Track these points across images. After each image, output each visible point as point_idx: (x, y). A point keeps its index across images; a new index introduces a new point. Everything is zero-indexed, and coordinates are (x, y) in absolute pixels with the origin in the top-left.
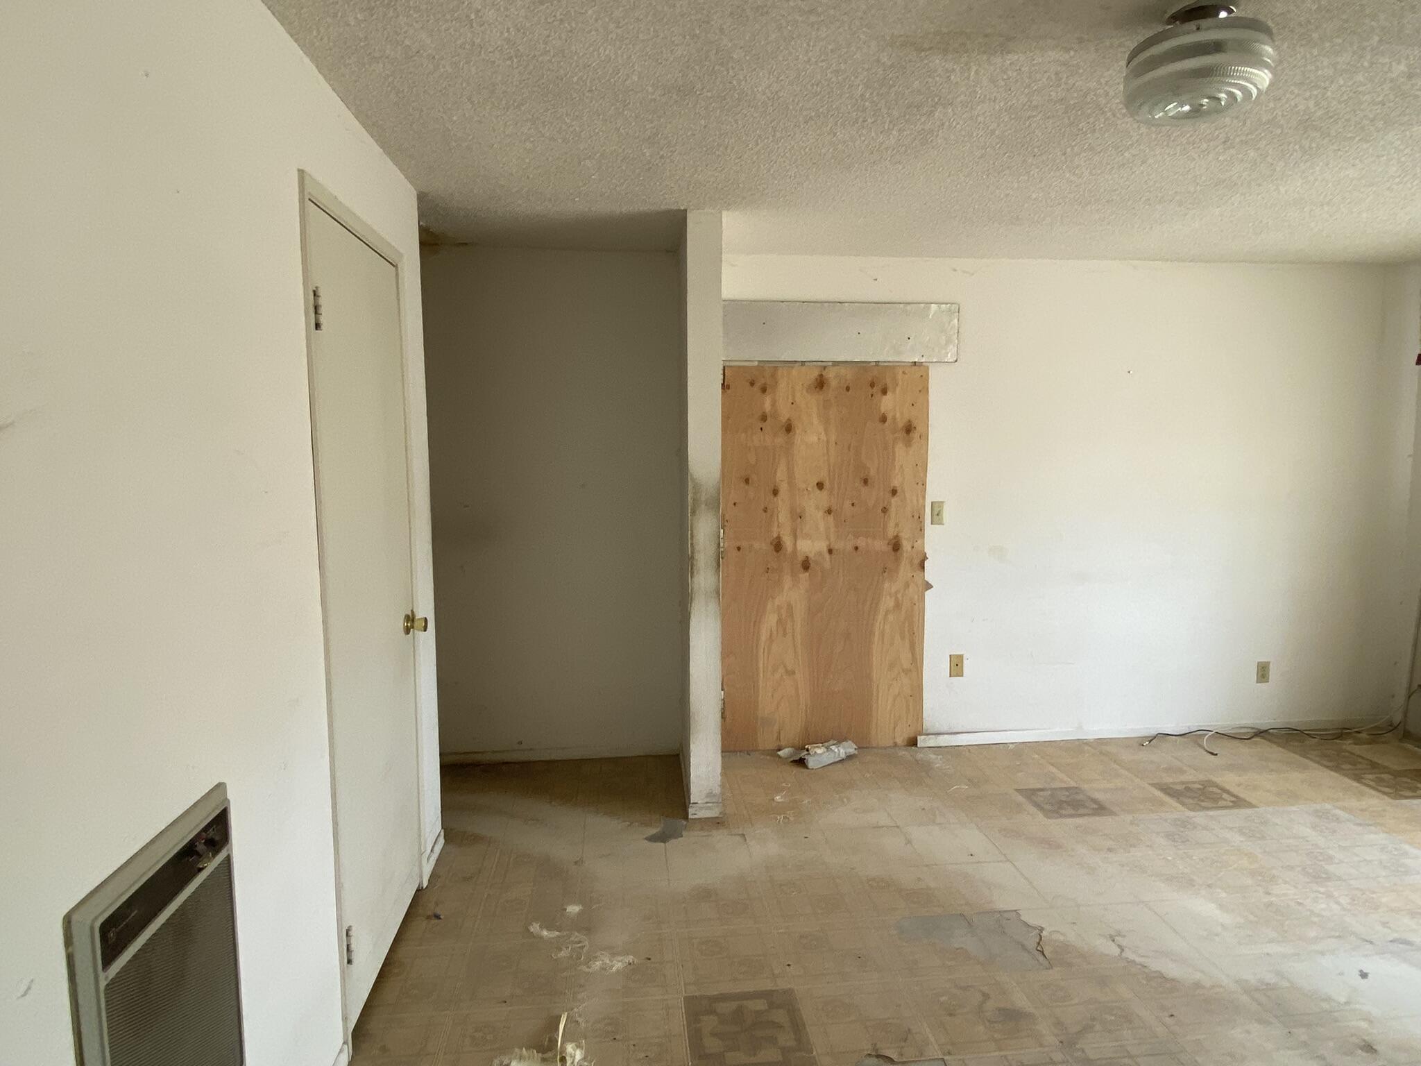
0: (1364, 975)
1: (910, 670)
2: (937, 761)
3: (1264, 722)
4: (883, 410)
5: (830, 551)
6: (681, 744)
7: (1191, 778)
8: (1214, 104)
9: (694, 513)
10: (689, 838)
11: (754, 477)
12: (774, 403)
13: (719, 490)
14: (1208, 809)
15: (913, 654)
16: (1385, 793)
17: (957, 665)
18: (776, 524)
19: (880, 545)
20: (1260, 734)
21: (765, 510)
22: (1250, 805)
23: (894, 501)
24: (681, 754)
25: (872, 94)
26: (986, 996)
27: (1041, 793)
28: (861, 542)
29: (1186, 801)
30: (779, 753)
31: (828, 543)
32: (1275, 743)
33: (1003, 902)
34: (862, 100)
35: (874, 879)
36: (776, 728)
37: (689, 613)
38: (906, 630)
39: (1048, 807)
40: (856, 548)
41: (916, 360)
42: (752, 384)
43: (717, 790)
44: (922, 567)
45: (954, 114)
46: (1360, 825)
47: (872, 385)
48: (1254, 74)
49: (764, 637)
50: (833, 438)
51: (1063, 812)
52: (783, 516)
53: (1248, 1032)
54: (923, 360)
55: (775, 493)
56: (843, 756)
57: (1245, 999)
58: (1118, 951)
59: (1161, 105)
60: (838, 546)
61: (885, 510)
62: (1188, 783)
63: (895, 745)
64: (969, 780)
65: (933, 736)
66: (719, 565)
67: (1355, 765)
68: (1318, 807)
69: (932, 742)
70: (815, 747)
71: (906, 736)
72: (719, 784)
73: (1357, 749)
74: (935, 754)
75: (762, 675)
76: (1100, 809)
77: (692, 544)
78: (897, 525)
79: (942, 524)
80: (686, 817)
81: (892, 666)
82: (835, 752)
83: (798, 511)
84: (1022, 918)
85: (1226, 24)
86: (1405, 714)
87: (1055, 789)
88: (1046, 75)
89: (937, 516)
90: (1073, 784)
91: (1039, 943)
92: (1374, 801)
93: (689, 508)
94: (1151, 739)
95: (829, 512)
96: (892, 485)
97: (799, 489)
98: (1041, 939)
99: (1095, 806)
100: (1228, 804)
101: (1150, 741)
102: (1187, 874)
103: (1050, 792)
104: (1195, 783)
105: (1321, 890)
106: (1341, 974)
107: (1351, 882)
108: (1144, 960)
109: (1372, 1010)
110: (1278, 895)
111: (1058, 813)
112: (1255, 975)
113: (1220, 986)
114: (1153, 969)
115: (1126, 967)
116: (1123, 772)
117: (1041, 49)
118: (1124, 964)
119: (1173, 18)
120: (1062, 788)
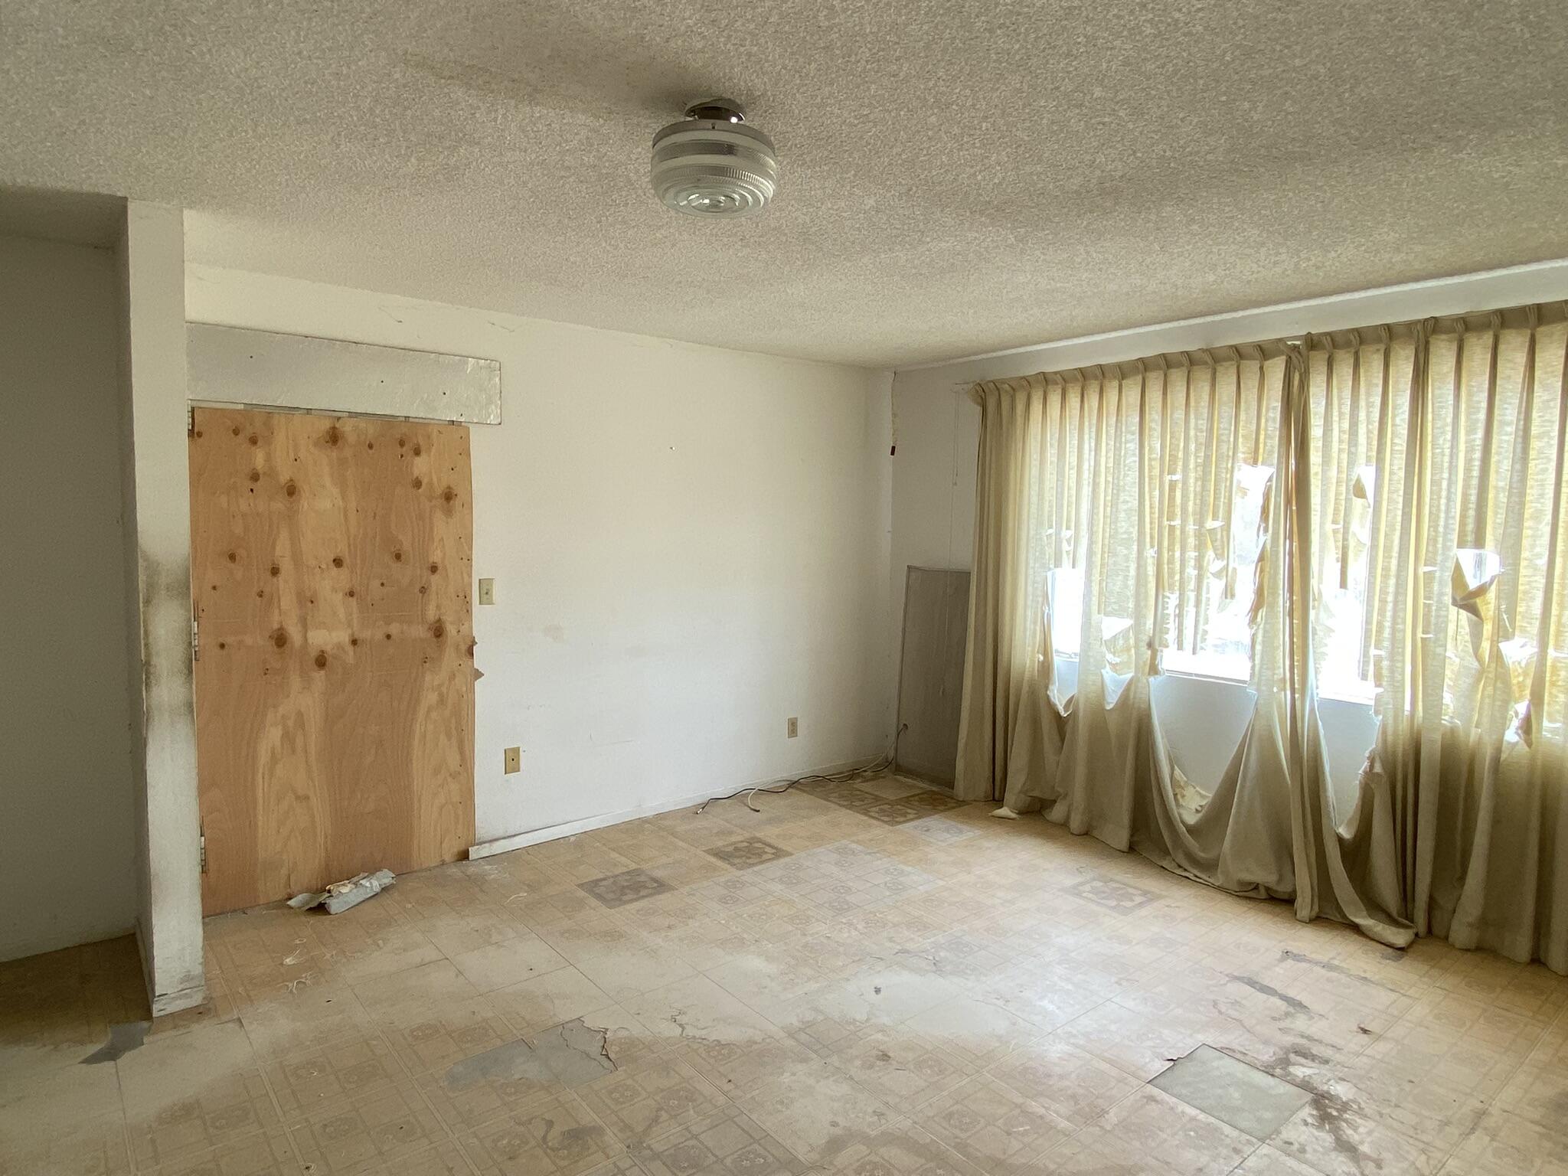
0: (877, 991)
1: (459, 773)
2: (491, 871)
3: (795, 774)
4: (416, 473)
5: (354, 642)
6: (138, 919)
7: (740, 838)
8: (730, 204)
9: (147, 602)
10: (154, 1045)
11: (241, 553)
12: (268, 458)
13: (188, 569)
14: (753, 865)
15: (462, 752)
16: (886, 822)
17: (513, 760)
18: (276, 612)
19: (420, 632)
20: (793, 784)
21: (261, 595)
22: (787, 854)
23: (435, 579)
24: (138, 932)
25: (383, 111)
26: (550, 1124)
27: (604, 883)
28: (394, 629)
29: (736, 861)
30: (289, 903)
31: (349, 631)
32: (804, 791)
33: (565, 1013)
34: (371, 114)
35: (419, 1028)
36: (284, 871)
37: (145, 739)
38: (453, 727)
39: (611, 896)
40: (389, 637)
41: (455, 419)
42: (236, 432)
43: (198, 970)
44: (470, 653)
45: (482, 156)
46: (870, 854)
47: (402, 444)
48: (762, 183)
49: (263, 758)
50: (353, 505)
51: (625, 898)
52: (287, 601)
53: (794, 1074)
54: (462, 419)
55: (275, 571)
56: (377, 889)
57: (790, 1043)
58: (680, 1030)
59: (684, 194)
60: (365, 634)
61: (423, 590)
62: (735, 843)
63: (443, 863)
64: (529, 886)
65: (487, 845)
66: (190, 672)
67: (863, 801)
68: (837, 844)
69: (485, 851)
70: (339, 886)
71: (455, 850)
72: (201, 960)
73: (865, 787)
74: (490, 864)
75: (261, 808)
76: (660, 886)
77: (146, 645)
78: (438, 607)
79: (491, 603)
80: (148, 1015)
81: (436, 772)
82: (367, 887)
83: (308, 594)
84: (585, 1025)
85: (735, 130)
86: (896, 750)
87: (617, 876)
88: (578, 137)
89: (486, 595)
90: (633, 866)
91: (603, 1047)
92: (879, 830)
93: (141, 595)
94: (704, 806)
95: (351, 594)
96: (431, 560)
97: (308, 567)
98: (605, 1042)
99: (655, 885)
100: (770, 856)
101: (703, 808)
102: (738, 933)
103: (612, 880)
104: (742, 842)
105: (844, 920)
106: (862, 994)
107: (865, 907)
108: (704, 1032)
109: (885, 1020)
110: (812, 935)
111: (621, 900)
112: (798, 1016)
113: (770, 1037)
114: (711, 1039)
115: (687, 1045)
116: (680, 843)
117: (572, 110)
118: (686, 1043)
119: (692, 111)
120: (623, 873)
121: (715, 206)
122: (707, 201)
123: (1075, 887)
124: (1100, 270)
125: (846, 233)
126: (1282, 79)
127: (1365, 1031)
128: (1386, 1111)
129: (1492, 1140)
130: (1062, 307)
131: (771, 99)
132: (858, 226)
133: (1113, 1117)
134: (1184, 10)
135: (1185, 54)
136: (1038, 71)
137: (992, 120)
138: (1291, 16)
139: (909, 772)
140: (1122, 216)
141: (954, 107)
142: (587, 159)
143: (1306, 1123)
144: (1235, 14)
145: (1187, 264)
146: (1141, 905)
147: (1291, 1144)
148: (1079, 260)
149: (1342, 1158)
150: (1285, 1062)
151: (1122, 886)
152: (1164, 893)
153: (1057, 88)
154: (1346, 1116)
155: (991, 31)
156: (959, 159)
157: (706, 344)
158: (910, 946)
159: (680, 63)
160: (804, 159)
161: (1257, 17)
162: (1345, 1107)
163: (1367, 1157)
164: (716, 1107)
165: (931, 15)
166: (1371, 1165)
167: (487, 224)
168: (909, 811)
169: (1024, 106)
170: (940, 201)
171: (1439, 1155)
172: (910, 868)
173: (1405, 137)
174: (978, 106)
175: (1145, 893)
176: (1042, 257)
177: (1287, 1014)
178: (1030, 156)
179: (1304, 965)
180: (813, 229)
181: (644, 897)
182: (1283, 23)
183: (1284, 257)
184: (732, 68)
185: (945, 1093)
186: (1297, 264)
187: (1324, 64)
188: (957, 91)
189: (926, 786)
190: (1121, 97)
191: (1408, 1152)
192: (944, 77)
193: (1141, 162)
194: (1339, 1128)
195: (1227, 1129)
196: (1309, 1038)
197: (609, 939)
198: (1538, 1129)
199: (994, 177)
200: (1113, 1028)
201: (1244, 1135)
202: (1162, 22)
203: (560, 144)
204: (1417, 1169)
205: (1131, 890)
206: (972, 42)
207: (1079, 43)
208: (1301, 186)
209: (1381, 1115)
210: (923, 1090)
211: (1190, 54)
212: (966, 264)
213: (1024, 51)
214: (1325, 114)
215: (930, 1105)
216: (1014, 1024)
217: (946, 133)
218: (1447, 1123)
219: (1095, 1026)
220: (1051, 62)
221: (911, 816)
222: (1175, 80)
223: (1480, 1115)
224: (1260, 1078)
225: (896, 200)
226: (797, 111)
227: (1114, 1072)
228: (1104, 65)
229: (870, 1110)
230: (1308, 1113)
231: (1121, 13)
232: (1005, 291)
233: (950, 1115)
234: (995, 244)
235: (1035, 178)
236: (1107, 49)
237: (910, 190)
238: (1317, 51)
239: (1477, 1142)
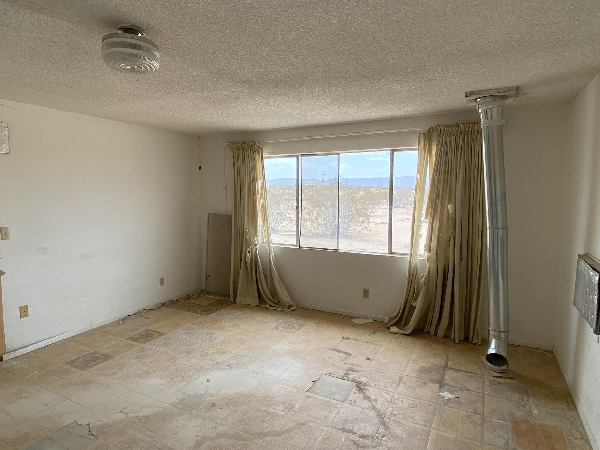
0: (208, 381)
2: (17, 364)
3: (163, 300)
7: (141, 331)
8: (139, 69)
14: (149, 341)
16: (204, 314)
17: (24, 311)
20: (163, 305)
22: (164, 334)
27: (79, 360)
29: (141, 341)
32: (168, 307)
33: (67, 421)
39: (83, 365)
45: (8, 31)
46: (199, 328)
51: (90, 365)
53: (178, 421)
57: (174, 409)
58: (125, 415)
59: (119, 63)
62: (140, 333)
64: (38, 367)
65: (13, 352)
67: (194, 307)
68: (186, 326)
69: (12, 355)
73: (194, 301)
74: (15, 361)
76: (107, 357)
84: (79, 424)
85: (141, 39)
86: (206, 285)
87: (84, 356)
88: (61, 30)
89: (6, 235)
90: (92, 351)
91: (89, 431)
92: (202, 318)
94: (123, 320)
98: (90, 429)
99: (104, 357)
100: (156, 336)
101: (123, 321)
102: (146, 370)
103: (82, 358)
104: (142, 332)
105: (192, 356)
106: (202, 384)
107: (200, 349)
108: (136, 414)
109: (213, 391)
110: (179, 365)
111: (87, 366)
112: (177, 398)
113: (166, 409)
114: (140, 416)
115: (130, 421)
116: (115, 337)
117: (60, 19)
118: (129, 420)
119: (121, 29)
120: (87, 355)
121: (132, 70)
122: (129, 67)
123: (276, 327)
124: (278, 107)
125: (184, 83)
126: (341, 53)
127: (368, 359)
128: (376, 383)
129: (405, 385)
130: (264, 118)
131: (157, 29)
132: (189, 81)
133: (297, 406)
134: (314, 25)
135: (312, 40)
136: (264, 37)
137: (245, 51)
138: (345, 33)
139: (211, 294)
140: (287, 90)
141: (232, 44)
142: (65, 40)
143: (355, 393)
144: (329, 30)
145: (306, 108)
146: (298, 329)
147: (352, 401)
148: (271, 103)
149: (366, 401)
150: (347, 374)
151: (291, 324)
152: (305, 324)
153: (269, 44)
154: (366, 388)
155: (248, 20)
156: (232, 63)
157: (115, 120)
158: (219, 361)
159: (117, 9)
160: (169, 53)
161: (335, 32)
162: (365, 385)
163: (373, 399)
164: (146, 443)
165: (226, 10)
166: (374, 402)
167: (6, 61)
168: (213, 308)
169: (257, 48)
170: (223, 76)
171: (392, 394)
172: (216, 331)
173: (374, 75)
174: (241, 45)
175: (299, 325)
176: (259, 100)
177: (346, 358)
178: (258, 65)
179: (349, 340)
180: (170, 80)
181: (99, 363)
182: (343, 35)
183: (336, 108)
184: (141, 14)
185: (238, 413)
186: (340, 111)
187: (354, 50)
188: (234, 38)
189: (218, 298)
190: (291, 50)
191: (383, 395)
192: (229, 33)
193: (295, 73)
194: (364, 392)
195: (333, 401)
196: (353, 365)
197: (85, 384)
198: (415, 379)
199: (244, 71)
200: (294, 375)
201: (338, 401)
202: (306, 28)
203: (52, 32)
204: (386, 399)
205: (295, 325)
206: (241, 23)
207: (279, 30)
208: (343, 87)
209: (375, 385)
210: (230, 414)
211: (314, 40)
212: (231, 100)
213: (259, 29)
214: (353, 65)
215: (233, 419)
216: (260, 381)
217: (227, 53)
218: (392, 383)
219: (288, 375)
220: (268, 34)
221: (214, 310)
222: (308, 47)
223: (401, 378)
224: (341, 381)
225: (206, 74)
226: (168, 36)
227: (295, 390)
228: (286, 39)
229: (211, 427)
230: (355, 389)
231: (294, 23)
232: (244, 111)
233: (241, 421)
234: (242, 94)
235: (259, 73)
236: (288, 33)
237: (211, 71)
238: (352, 46)
239: (401, 387)
